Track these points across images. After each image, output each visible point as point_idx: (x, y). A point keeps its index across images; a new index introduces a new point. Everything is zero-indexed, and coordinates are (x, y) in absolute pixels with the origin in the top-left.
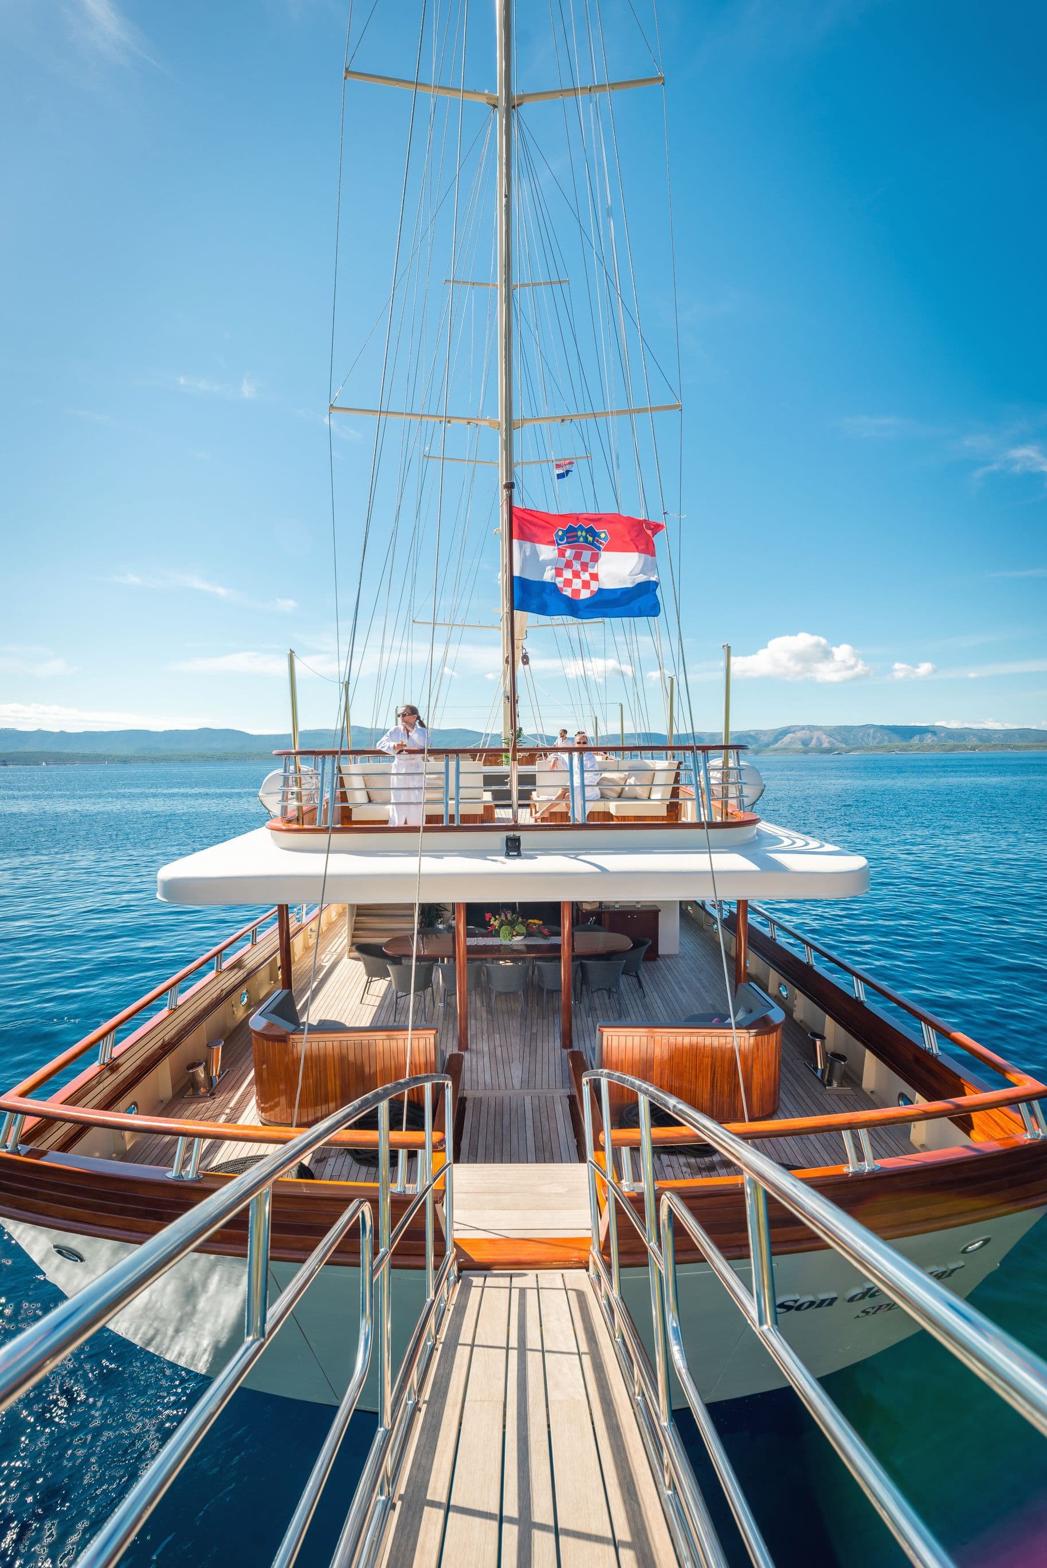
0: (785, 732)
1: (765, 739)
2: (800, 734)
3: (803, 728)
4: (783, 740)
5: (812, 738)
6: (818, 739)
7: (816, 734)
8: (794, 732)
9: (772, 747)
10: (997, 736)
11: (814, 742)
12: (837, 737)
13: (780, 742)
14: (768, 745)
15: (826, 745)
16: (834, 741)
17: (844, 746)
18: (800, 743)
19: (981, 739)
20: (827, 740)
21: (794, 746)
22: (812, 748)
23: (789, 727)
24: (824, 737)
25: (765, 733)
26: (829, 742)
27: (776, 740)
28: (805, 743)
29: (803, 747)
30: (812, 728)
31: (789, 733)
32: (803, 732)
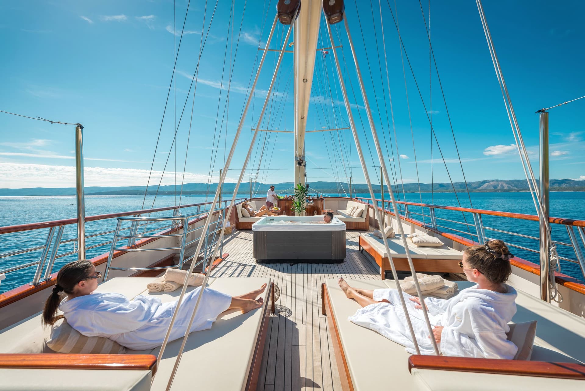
0: (484, 182)
1: (474, 186)
2: (492, 183)
3: (493, 181)
5: (498, 185)
6: (501, 185)
7: (500, 183)
8: (489, 182)
9: (478, 189)
11: (499, 187)
13: (482, 187)
14: (475, 188)
15: (506, 188)
16: (510, 186)
17: (516, 188)
18: (492, 187)
21: (490, 188)
22: (499, 189)
23: (486, 180)
24: (504, 184)
25: (474, 183)
26: (507, 187)
27: (480, 186)
28: (495, 187)
29: (493, 189)
30: (497, 180)
31: (486, 183)
32: (494, 182)
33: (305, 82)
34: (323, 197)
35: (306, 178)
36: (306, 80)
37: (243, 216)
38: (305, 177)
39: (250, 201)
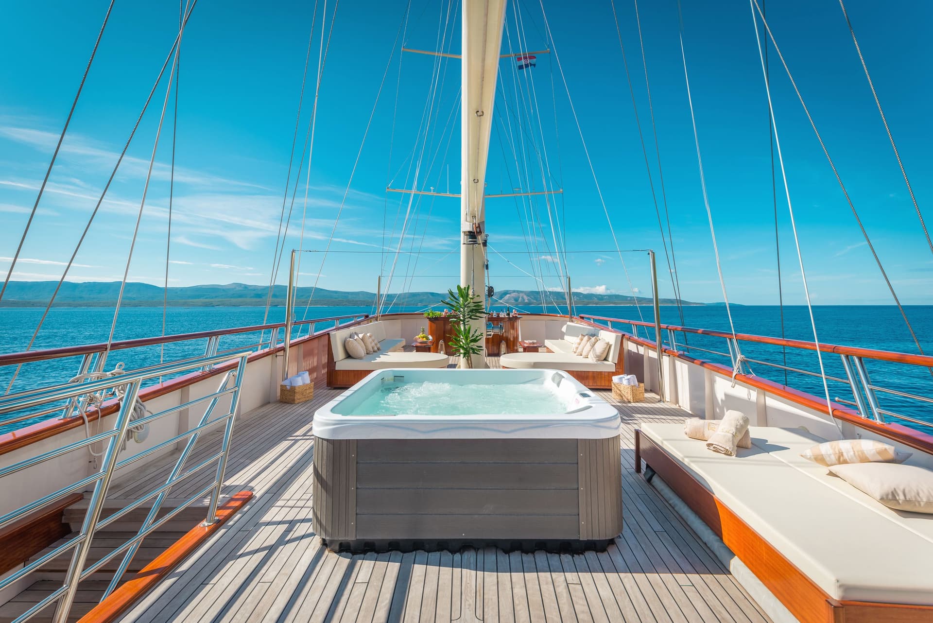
0: (506, 293)
2: (513, 295)
3: (514, 291)
4: (505, 298)
5: (519, 297)
6: (522, 297)
7: (521, 295)
8: (510, 293)
10: (605, 297)
12: (532, 297)
15: (526, 301)
16: (530, 299)
17: (535, 301)
19: (599, 299)
20: (527, 298)
21: (510, 301)
22: (520, 302)
23: (507, 291)
24: (525, 297)
26: (528, 300)
27: (502, 298)
29: (515, 300)
30: (518, 292)
31: (508, 294)
32: (514, 293)
33: (481, 116)
34: (519, 315)
35: (486, 275)
36: (483, 112)
37: (348, 356)
38: (486, 271)
39: (377, 320)
